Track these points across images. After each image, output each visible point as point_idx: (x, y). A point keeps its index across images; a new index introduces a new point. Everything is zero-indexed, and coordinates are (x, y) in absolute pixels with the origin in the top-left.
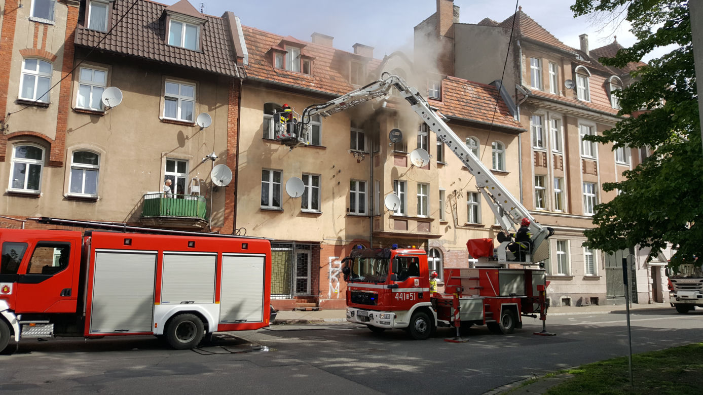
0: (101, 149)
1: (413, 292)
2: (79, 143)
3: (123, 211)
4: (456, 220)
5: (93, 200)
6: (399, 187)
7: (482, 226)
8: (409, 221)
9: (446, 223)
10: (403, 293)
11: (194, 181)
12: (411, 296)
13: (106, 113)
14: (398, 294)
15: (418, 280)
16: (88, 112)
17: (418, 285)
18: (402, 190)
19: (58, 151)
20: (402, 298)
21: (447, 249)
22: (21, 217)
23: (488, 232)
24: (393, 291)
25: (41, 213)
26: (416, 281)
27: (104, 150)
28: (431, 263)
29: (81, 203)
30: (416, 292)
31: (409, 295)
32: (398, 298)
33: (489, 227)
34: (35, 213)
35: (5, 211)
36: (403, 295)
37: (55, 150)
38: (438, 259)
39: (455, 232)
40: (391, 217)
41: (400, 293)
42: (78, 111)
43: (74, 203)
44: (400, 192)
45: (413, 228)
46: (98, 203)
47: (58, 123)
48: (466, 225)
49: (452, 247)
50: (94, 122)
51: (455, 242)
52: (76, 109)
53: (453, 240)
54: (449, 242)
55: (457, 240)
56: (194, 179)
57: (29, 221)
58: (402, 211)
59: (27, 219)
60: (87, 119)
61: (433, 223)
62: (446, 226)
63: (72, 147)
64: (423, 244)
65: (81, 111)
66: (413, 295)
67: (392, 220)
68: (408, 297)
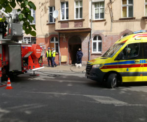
4: (112, 17)
6: (65, 5)
7: (134, 18)
8: (69, 23)
9: (105, 20)
18: (67, 6)
21: (105, 35)
23: (140, 22)
28: (95, 44)
33: (140, 18)
38: (100, 41)
39: (112, 25)
40: (59, 22)
44: (65, 8)
45: (72, 26)
48: (120, 19)
49: (109, 34)
51: (111, 30)
53: (110, 29)
54: (107, 31)
55: (113, 29)
58: (67, 18)
61: (84, 22)
62: (104, 22)
64: (89, 34)
67: (60, 23)
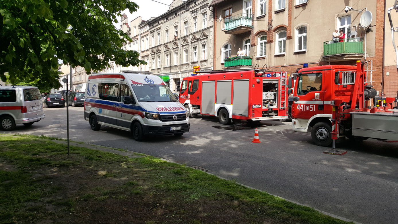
0: (307, 24)
1: (313, 105)
2: (298, 24)
3: (317, 56)
5: (304, 53)
10: (303, 104)
11: (354, 28)
12: (310, 107)
13: (308, 3)
14: (299, 105)
15: (319, 94)
16: (300, 6)
17: (319, 98)
19: (289, 31)
20: (302, 108)
22: (280, 66)
24: (295, 102)
25: (286, 63)
26: (317, 95)
27: (308, 23)
29: (300, 55)
30: (316, 105)
31: (309, 107)
32: (299, 108)
34: (284, 63)
35: (275, 64)
36: (304, 106)
37: (288, 31)
41: (300, 105)
42: (297, 7)
43: (297, 55)
46: (306, 54)
47: (289, 17)
50: (304, 9)
52: (296, 6)
56: (354, 27)
57: (282, 67)
59: (281, 67)
60: (301, 9)
63: (295, 27)
65: (298, 6)
66: (313, 107)
68: (308, 108)
